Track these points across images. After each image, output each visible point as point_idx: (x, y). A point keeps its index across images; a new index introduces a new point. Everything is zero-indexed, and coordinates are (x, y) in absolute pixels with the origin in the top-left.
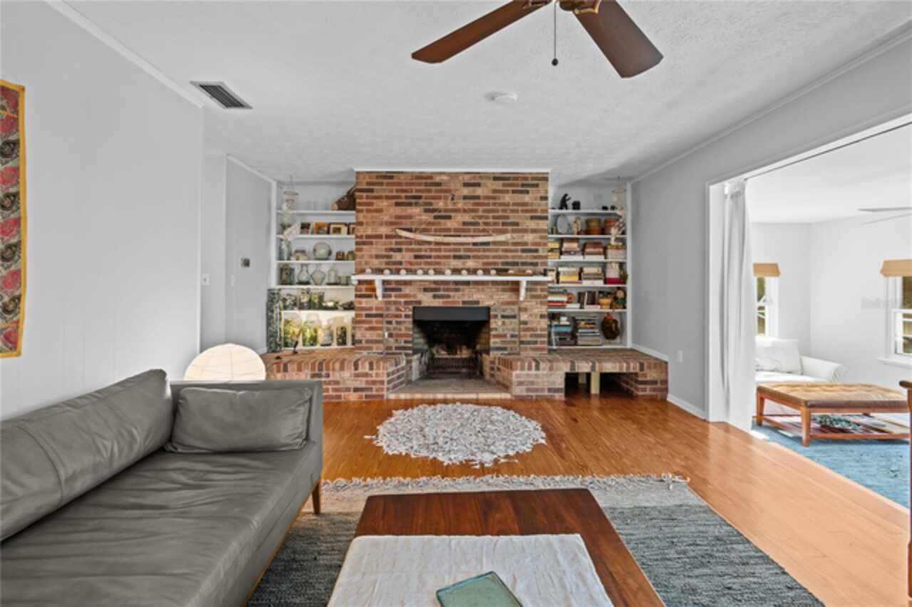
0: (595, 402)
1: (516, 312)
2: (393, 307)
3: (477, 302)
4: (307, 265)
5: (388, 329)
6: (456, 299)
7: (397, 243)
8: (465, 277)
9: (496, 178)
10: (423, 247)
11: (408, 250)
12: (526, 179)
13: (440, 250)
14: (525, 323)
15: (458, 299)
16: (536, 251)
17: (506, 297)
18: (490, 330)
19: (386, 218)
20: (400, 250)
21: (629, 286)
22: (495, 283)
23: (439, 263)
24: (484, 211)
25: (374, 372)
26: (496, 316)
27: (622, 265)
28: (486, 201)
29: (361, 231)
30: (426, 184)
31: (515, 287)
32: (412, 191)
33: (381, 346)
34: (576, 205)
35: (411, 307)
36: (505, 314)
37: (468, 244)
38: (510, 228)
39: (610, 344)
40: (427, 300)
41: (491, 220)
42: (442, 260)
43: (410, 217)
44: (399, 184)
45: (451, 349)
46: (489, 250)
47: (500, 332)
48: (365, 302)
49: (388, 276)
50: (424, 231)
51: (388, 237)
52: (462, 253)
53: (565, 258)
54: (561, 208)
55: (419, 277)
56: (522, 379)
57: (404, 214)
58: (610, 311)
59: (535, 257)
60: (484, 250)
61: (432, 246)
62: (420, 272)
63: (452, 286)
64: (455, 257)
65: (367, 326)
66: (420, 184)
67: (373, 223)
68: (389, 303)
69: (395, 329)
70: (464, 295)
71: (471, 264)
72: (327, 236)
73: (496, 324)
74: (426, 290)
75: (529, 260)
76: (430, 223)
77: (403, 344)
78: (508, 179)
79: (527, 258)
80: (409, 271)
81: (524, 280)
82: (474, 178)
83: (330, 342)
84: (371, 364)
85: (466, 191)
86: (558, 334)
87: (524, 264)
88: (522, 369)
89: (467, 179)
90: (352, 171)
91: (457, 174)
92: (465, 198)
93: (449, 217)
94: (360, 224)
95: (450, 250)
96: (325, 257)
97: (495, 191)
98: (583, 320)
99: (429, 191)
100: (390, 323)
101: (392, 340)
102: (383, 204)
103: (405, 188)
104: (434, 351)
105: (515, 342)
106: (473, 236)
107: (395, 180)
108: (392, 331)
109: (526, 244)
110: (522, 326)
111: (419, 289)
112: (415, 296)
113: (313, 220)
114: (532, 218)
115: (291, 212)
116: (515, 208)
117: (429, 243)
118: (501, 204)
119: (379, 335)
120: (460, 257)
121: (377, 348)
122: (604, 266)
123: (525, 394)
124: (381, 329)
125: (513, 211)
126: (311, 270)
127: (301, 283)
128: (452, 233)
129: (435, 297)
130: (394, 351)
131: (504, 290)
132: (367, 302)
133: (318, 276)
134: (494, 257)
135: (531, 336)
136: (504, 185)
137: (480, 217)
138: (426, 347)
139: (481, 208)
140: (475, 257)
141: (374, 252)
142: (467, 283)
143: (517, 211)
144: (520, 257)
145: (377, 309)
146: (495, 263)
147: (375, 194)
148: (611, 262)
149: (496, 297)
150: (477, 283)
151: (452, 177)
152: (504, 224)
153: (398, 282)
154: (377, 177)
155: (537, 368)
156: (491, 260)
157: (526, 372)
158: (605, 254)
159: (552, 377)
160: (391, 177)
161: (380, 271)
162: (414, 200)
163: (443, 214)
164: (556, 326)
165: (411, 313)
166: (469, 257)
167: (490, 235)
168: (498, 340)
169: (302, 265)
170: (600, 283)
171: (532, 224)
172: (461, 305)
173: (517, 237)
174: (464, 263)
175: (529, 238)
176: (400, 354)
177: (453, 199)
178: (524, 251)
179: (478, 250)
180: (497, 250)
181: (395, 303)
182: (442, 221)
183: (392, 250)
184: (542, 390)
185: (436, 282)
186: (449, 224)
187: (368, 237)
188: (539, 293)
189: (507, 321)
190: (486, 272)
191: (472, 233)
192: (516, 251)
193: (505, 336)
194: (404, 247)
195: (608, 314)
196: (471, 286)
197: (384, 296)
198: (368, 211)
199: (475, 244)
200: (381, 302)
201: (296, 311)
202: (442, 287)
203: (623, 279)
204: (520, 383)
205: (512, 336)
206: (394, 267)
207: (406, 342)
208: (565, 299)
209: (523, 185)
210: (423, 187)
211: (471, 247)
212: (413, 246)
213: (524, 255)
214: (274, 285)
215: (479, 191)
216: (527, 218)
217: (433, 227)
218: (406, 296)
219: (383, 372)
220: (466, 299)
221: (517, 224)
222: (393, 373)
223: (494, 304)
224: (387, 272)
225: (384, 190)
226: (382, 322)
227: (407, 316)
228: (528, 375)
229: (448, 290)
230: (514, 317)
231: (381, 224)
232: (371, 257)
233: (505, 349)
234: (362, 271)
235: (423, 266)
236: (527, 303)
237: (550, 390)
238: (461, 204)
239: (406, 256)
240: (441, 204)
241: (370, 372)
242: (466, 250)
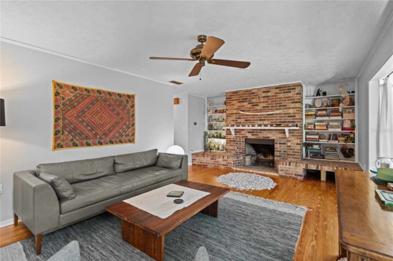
0: (323, 185)
1: (285, 142)
2: (238, 138)
3: (269, 137)
4: (216, 124)
5: (237, 146)
6: (260, 136)
7: (239, 116)
8: (263, 127)
9: (276, 88)
10: (248, 117)
11: (243, 118)
12: (290, 86)
13: (254, 118)
14: (290, 146)
15: (261, 136)
16: (295, 116)
17: (281, 135)
18: (274, 148)
19: (235, 107)
20: (240, 118)
21: (356, 131)
22: (276, 130)
23: (254, 123)
24: (271, 102)
25: (229, 160)
26: (277, 143)
27: (352, 121)
28: (272, 98)
29: (228, 112)
30: (249, 94)
31: (284, 132)
32: (244, 97)
33: (234, 151)
34: (325, 94)
35: (244, 138)
36: (280, 142)
37: (265, 115)
38: (282, 108)
39: (346, 160)
40: (250, 136)
41: (274, 105)
42: (255, 121)
43: (243, 106)
44: (240, 95)
45: (265, 156)
46: (274, 117)
47: (279, 149)
48: (229, 136)
49: (235, 127)
50: (248, 111)
51: (236, 114)
52: (263, 118)
53: (318, 118)
54: (317, 96)
55: (246, 128)
56: (283, 169)
57: (241, 105)
58: (345, 143)
59: (294, 119)
60: (271, 117)
61: (252, 116)
62: (247, 126)
63: (259, 131)
64: (260, 120)
65: (230, 144)
66: (247, 94)
67: (231, 109)
68: (236, 137)
69: (239, 146)
70: (263, 135)
71: (266, 122)
72: (223, 114)
73: (277, 146)
74: (249, 132)
75: (291, 120)
76: (250, 108)
77: (241, 152)
78: (282, 87)
79: (291, 119)
80: (243, 126)
81: (287, 129)
82: (267, 89)
83: (223, 150)
84: (228, 157)
85: (264, 95)
86: (311, 153)
87: (288, 122)
88: (283, 165)
89: (264, 90)
90: (225, 92)
91: (260, 89)
92: (264, 97)
93: (258, 105)
94: (227, 110)
95: (258, 118)
96: (222, 121)
97: (276, 93)
98: (328, 147)
99: (250, 96)
100: (237, 144)
101: (238, 150)
102: (234, 102)
103: (242, 96)
104: (259, 156)
105: (285, 154)
106: (266, 112)
107: (238, 94)
108: (238, 147)
109: (290, 114)
110: (288, 148)
111: (247, 132)
112: (245, 134)
113: (219, 109)
114: (293, 103)
115: (210, 107)
116: (285, 99)
117: (250, 115)
118: (278, 98)
119: (233, 148)
120: (262, 120)
121: (233, 152)
122: (342, 122)
123: (284, 175)
124: (234, 146)
125: (283, 100)
126: (218, 125)
127: (215, 130)
128: (259, 111)
129: (252, 135)
130: (238, 153)
131: (280, 133)
132: (230, 136)
133: (220, 128)
134: (275, 120)
135: (292, 152)
136: (280, 90)
137: (270, 104)
138: (255, 154)
139: (270, 101)
140: (268, 120)
141: (232, 119)
142: (265, 130)
143: (285, 100)
144: (287, 119)
145: (233, 139)
146: (276, 122)
147: (232, 99)
148: (345, 120)
149: (276, 135)
150: (268, 130)
151: (258, 90)
152: (280, 106)
153: (240, 130)
154: (232, 93)
155: (290, 165)
156: (274, 121)
158: (342, 116)
159: (300, 170)
160: (237, 93)
161: (233, 126)
162: (245, 100)
163: (255, 104)
164: (311, 149)
165: (244, 141)
166: (265, 120)
167: (274, 111)
168: (278, 153)
169: (215, 124)
170: (339, 130)
171: (293, 105)
172: (262, 138)
173: (286, 111)
174: (263, 122)
175: (291, 111)
176: (241, 155)
177: (259, 98)
178: (288, 117)
179: (269, 117)
180: (277, 117)
181: (239, 137)
182: (255, 107)
183: (238, 118)
184: (292, 174)
185: (253, 130)
186: (257, 108)
187: (230, 114)
188: (296, 134)
189: (282, 145)
190: (272, 125)
191: (266, 111)
192: (285, 117)
193: (281, 151)
194: (242, 117)
195: (344, 145)
196: (266, 131)
197: (235, 134)
198: (230, 105)
199: (268, 115)
200: (234, 136)
201: (213, 139)
202: (255, 131)
203: (353, 128)
204: (282, 170)
205: (284, 151)
206: (238, 124)
207: (243, 151)
208: (317, 137)
209: (288, 89)
210: (248, 95)
211: (266, 116)
212: (245, 117)
213: (289, 118)
214: (206, 129)
215: (269, 94)
216: (290, 103)
217: (252, 109)
218: (242, 134)
220: (264, 136)
221: (286, 106)
222: (236, 161)
223: (276, 138)
224: (235, 126)
225: (235, 98)
226: (235, 143)
227: (243, 142)
228: (285, 167)
229: (257, 132)
230: (285, 144)
231: (234, 109)
232: (231, 121)
233: (281, 156)
234: (228, 126)
235: (248, 124)
236: (290, 138)
237: (295, 175)
238: (262, 100)
239: (242, 120)
240: (254, 101)
242: (264, 117)
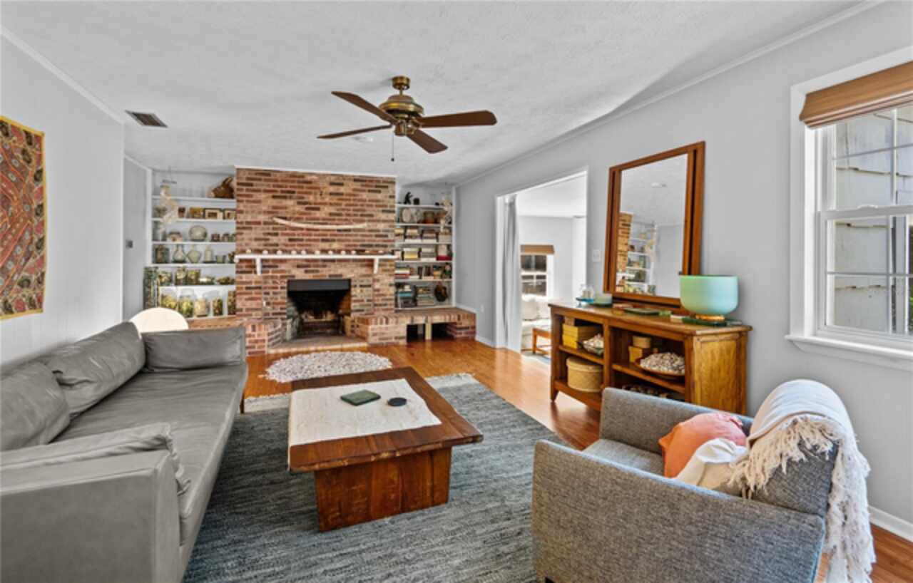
0: (428, 345)
1: (371, 283)
2: (270, 281)
3: (341, 275)
4: (182, 246)
5: (266, 299)
6: (324, 273)
7: (274, 229)
8: (331, 256)
9: (356, 180)
10: (296, 232)
11: (283, 234)
12: (378, 181)
13: (310, 235)
14: (378, 290)
15: (326, 273)
16: (386, 236)
17: (364, 271)
18: (350, 296)
19: (264, 208)
20: (276, 234)
21: (454, 262)
22: (355, 260)
23: (310, 245)
24: (347, 205)
25: (256, 333)
26: (355, 286)
27: (449, 246)
28: (348, 197)
29: (242, 218)
30: (299, 182)
31: (370, 263)
32: (286, 187)
33: (260, 313)
34: (417, 201)
35: (286, 280)
36: (362, 284)
37: (333, 230)
38: (366, 218)
39: (440, 304)
40: (300, 274)
41: (351, 212)
42: (312, 243)
43: (285, 208)
44: (276, 181)
45: (317, 314)
46: (350, 235)
47: (359, 298)
48: (245, 277)
49: (266, 255)
50: (297, 219)
51: (265, 223)
52: (329, 237)
53: (408, 241)
54: (405, 203)
55: (294, 256)
56: (375, 331)
57: (279, 205)
58: (441, 280)
59: (385, 241)
60: (346, 235)
61: (304, 232)
62: (294, 252)
63: (320, 263)
64: (323, 240)
65: (247, 296)
66: (293, 182)
67: (253, 212)
68: (266, 277)
69: (272, 299)
70: (330, 270)
71: (335, 246)
72: (203, 220)
73: (356, 292)
74: (299, 266)
75: (380, 243)
76: (302, 214)
77: (279, 311)
78: (365, 181)
79: (379, 241)
80: (284, 252)
81: (377, 258)
82: (338, 179)
83: (206, 313)
84: (254, 327)
85: (332, 189)
86: (403, 298)
87: (377, 246)
88: (376, 324)
89: (333, 179)
90: (233, 167)
91: (325, 176)
92: (331, 194)
93: (318, 209)
94: (241, 212)
95: (319, 235)
96: (202, 238)
97: (354, 190)
98: (421, 287)
99: (302, 187)
100: (268, 294)
101: (269, 307)
102: (262, 196)
103: (280, 183)
104: (303, 316)
105: (370, 305)
106: (337, 224)
107: (272, 177)
108: (269, 300)
109: (378, 231)
110: (376, 293)
111: (293, 266)
112: (289, 271)
113: (188, 205)
114: (383, 211)
115: (169, 198)
116: (370, 203)
117: (302, 229)
118: (359, 200)
119: (258, 304)
120: (327, 241)
121: (256, 315)
122: (436, 247)
123: (378, 342)
124: (260, 299)
125: (368, 206)
126: (187, 250)
127: (176, 262)
128: (321, 221)
129: (306, 272)
130: (271, 316)
131: (362, 266)
132: (246, 278)
133: (194, 256)
134: (354, 241)
135: (383, 300)
136: (362, 186)
137: (343, 210)
138: (296, 314)
139: (344, 203)
140: (339, 240)
141: (253, 236)
142: (333, 261)
143: (371, 206)
144: (374, 241)
145: (256, 282)
146: (355, 245)
147: (255, 188)
148: (441, 245)
149: (356, 271)
150: (340, 261)
151: (320, 178)
152: (362, 215)
153: (275, 260)
154: (256, 174)
155: (387, 322)
156: (351, 243)
157: (379, 325)
158: (437, 238)
159: (397, 328)
160: (269, 175)
161: (260, 252)
162: (288, 194)
163: (313, 206)
164: (402, 293)
165: (285, 285)
166: (334, 241)
167: (351, 224)
168: (357, 304)
169: (178, 246)
170: (433, 260)
171: (383, 216)
172: (327, 278)
173: (372, 226)
174: (330, 245)
175: (381, 226)
176: (276, 319)
177: (321, 195)
178: (377, 236)
179: (342, 235)
180: (356, 235)
181: (272, 277)
182: (313, 212)
183: (269, 234)
184: (391, 338)
185: (307, 260)
186: (318, 214)
187: (248, 223)
188: (388, 267)
189: (365, 289)
190: (348, 252)
191: (337, 222)
192: (371, 236)
193: (362, 301)
194: (280, 232)
195: (439, 282)
196: (336, 263)
197: (262, 272)
198: (248, 201)
199: (339, 230)
200: (259, 277)
201: (173, 288)
202: (312, 264)
203: (450, 257)
204: (375, 335)
205: (368, 301)
206: (271, 248)
207: (282, 309)
208: (407, 272)
209: (376, 187)
210: (296, 184)
211: (336, 232)
212: (288, 231)
213: (378, 239)
214: (149, 262)
215: (342, 190)
216: (378, 211)
217: (305, 217)
218: (282, 271)
219: (264, 332)
220: (332, 273)
221: (371, 216)
222: (272, 333)
223: (354, 277)
224: (265, 252)
225: (263, 185)
226: (260, 293)
227: (282, 288)
228: (380, 328)
229: (317, 266)
230: (369, 286)
231: (260, 213)
232: (250, 239)
233: (363, 310)
234: (243, 252)
235: (296, 247)
236: (379, 276)
237: (396, 338)
238: (327, 199)
239: (282, 240)
240: (311, 198)
241: (253, 333)
242: (331, 235)
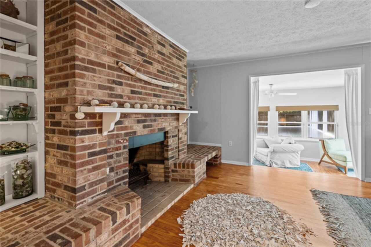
2: (113, 141)
5: (109, 164)
7: (119, 76)
9: (171, 46)
10: (136, 84)
11: (127, 85)
13: (146, 88)
14: (181, 139)
15: (156, 127)
16: (184, 96)
17: (175, 123)
19: (109, 48)
20: (120, 84)
23: (149, 100)
24: (167, 65)
26: (170, 137)
28: (167, 59)
30: (138, 30)
31: (178, 117)
32: (128, 30)
33: (103, 184)
35: (128, 138)
36: (173, 134)
37: (160, 86)
38: (176, 80)
40: (139, 130)
41: (169, 73)
42: (148, 97)
43: (128, 54)
46: (169, 92)
47: (172, 146)
50: (139, 70)
51: (110, 68)
52: (158, 93)
55: (137, 110)
57: (123, 49)
61: (142, 85)
62: (138, 106)
63: (153, 118)
65: (90, 167)
66: (134, 27)
68: (112, 137)
69: (115, 162)
70: (158, 124)
71: (162, 101)
73: (170, 142)
74: (139, 122)
75: (182, 101)
76: (141, 65)
77: (121, 175)
79: (181, 99)
80: (131, 105)
81: (190, 113)
82: (162, 40)
85: (159, 48)
87: (180, 103)
89: (159, 38)
92: (158, 52)
93: (151, 64)
95: (152, 90)
97: (170, 54)
99: (140, 37)
101: (112, 174)
105: (177, 151)
106: (163, 81)
107: (116, 12)
108: (112, 165)
109: (181, 91)
111: (135, 121)
112: (131, 128)
114: (182, 76)
118: (173, 64)
119: (103, 174)
120: (156, 96)
121: (102, 188)
123: (198, 180)
124: (103, 166)
125: (176, 70)
128: (153, 76)
129: (145, 127)
134: (170, 98)
135: (182, 146)
136: (173, 51)
137: (165, 69)
139: (165, 63)
140: (163, 96)
141: (97, 82)
145: (101, 145)
146: (173, 102)
149: (171, 124)
151: (153, 33)
152: (174, 77)
155: (201, 163)
156: (169, 100)
159: (204, 166)
160: (113, 7)
162: (128, 40)
163: (148, 59)
165: (128, 144)
168: (171, 152)
171: (182, 80)
173: (178, 87)
174: (158, 100)
175: (182, 88)
176: (120, 185)
177: (153, 50)
179: (164, 92)
182: (148, 65)
183: (114, 82)
186: (151, 69)
187: (91, 62)
189: (174, 139)
191: (162, 79)
192: (178, 95)
194: (124, 81)
198: (90, 32)
199: (163, 87)
202: (148, 119)
204: (197, 175)
205: (176, 148)
207: (124, 172)
209: (179, 55)
210: (136, 31)
212: (130, 82)
215: (164, 51)
217: (143, 68)
218: (126, 128)
219: (138, 209)
220: (160, 127)
221: (178, 78)
223: (170, 129)
227: (124, 148)
230: (177, 136)
231: (105, 52)
232: (93, 86)
233: (173, 157)
235: (137, 101)
236: (181, 127)
237: (203, 174)
238: (156, 56)
239: (125, 90)
240: (147, 51)
242: (159, 91)
